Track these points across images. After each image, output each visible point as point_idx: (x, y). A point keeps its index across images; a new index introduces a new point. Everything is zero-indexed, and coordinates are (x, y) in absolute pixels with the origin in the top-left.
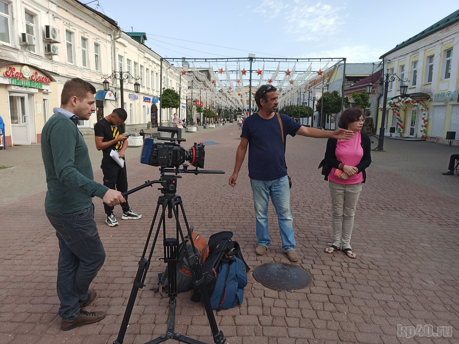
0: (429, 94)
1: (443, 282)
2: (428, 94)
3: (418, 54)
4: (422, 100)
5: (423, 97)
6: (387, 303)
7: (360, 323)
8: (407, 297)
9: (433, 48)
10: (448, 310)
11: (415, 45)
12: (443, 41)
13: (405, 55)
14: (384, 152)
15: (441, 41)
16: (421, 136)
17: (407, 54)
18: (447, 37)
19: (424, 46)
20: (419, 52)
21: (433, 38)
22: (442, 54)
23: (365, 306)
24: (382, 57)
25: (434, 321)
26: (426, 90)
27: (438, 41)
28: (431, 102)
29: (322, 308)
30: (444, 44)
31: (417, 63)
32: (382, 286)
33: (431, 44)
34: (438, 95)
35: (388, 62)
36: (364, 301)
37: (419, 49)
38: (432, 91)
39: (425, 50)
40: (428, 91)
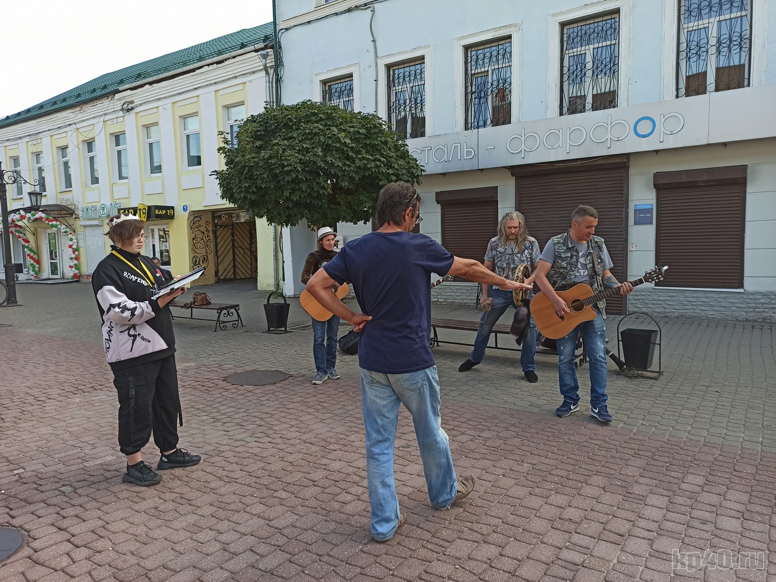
0: (73, 207)
1: (205, 455)
2: (70, 207)
3: (39, 141)
4: (62, 217)
5: (62, 212)
6: (158, 508)
7: (137, 549)
8: (177, 490)
9: (64, 135)
10: (226, 482)
11: (31, 125)
12: (79, 126)
13: (16, 139)
14: (22, 308)
15: (75, 126)
16: (72, 274)
17: (20, 138)
18: (83, 121)
19: (49, 130)
20: (41, 138)
21: (61, 119)
22: (80, 146)
23: (131, 527)
25: (220, 500)
26: (65, 201)
27: (70, 125)
28: (77, 220)
29: (70, 560)
30: (81, 130)
31: (41, 156)
32: (138, 493)
33: (59, 128)
34: (87, 210)
36: (127, 521)
37: (40, 133)
38: (76, 203)
39: (52, 136)
40: (69, 203)
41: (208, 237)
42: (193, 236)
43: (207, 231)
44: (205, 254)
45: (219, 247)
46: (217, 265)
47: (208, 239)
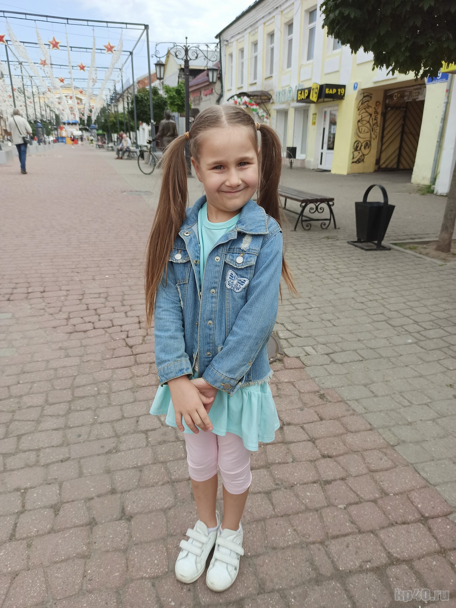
0: (271, 92)
2: (269, 92)
3: (256, 30)
4: (263, 102)
5: (264, 98)
9: (272, 20)
12: (283, 8)
13: (244, 31)
15: (279, 9)
17: (246, 29)
18: (286, 1)
19: (263, 17)
20: (258, 28)
21: (271, 3)
22: (283, 30)
24: (219, 36)
26: (268, 87)
27: (277, 8)
28: (273, 104)
30: (284, 13)
31: (258, 45)
33: (269, 13)
34: (279, 94)
35: (226, 43)
37: (257, 22)
38: (274, 87)
39: (265, 23)
40: (269, 89)
41: (375, 119)
42: (360, 117)
43: (376, 112)
44: (368, 139)
45: (386, 132)
46: (380, 152)
47: (375, 122)
